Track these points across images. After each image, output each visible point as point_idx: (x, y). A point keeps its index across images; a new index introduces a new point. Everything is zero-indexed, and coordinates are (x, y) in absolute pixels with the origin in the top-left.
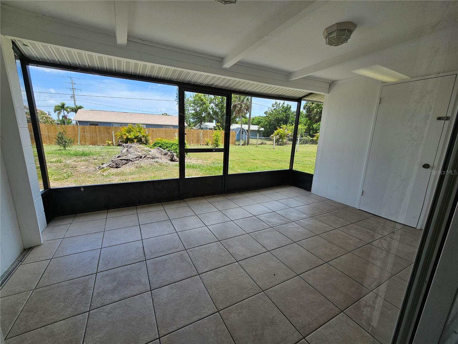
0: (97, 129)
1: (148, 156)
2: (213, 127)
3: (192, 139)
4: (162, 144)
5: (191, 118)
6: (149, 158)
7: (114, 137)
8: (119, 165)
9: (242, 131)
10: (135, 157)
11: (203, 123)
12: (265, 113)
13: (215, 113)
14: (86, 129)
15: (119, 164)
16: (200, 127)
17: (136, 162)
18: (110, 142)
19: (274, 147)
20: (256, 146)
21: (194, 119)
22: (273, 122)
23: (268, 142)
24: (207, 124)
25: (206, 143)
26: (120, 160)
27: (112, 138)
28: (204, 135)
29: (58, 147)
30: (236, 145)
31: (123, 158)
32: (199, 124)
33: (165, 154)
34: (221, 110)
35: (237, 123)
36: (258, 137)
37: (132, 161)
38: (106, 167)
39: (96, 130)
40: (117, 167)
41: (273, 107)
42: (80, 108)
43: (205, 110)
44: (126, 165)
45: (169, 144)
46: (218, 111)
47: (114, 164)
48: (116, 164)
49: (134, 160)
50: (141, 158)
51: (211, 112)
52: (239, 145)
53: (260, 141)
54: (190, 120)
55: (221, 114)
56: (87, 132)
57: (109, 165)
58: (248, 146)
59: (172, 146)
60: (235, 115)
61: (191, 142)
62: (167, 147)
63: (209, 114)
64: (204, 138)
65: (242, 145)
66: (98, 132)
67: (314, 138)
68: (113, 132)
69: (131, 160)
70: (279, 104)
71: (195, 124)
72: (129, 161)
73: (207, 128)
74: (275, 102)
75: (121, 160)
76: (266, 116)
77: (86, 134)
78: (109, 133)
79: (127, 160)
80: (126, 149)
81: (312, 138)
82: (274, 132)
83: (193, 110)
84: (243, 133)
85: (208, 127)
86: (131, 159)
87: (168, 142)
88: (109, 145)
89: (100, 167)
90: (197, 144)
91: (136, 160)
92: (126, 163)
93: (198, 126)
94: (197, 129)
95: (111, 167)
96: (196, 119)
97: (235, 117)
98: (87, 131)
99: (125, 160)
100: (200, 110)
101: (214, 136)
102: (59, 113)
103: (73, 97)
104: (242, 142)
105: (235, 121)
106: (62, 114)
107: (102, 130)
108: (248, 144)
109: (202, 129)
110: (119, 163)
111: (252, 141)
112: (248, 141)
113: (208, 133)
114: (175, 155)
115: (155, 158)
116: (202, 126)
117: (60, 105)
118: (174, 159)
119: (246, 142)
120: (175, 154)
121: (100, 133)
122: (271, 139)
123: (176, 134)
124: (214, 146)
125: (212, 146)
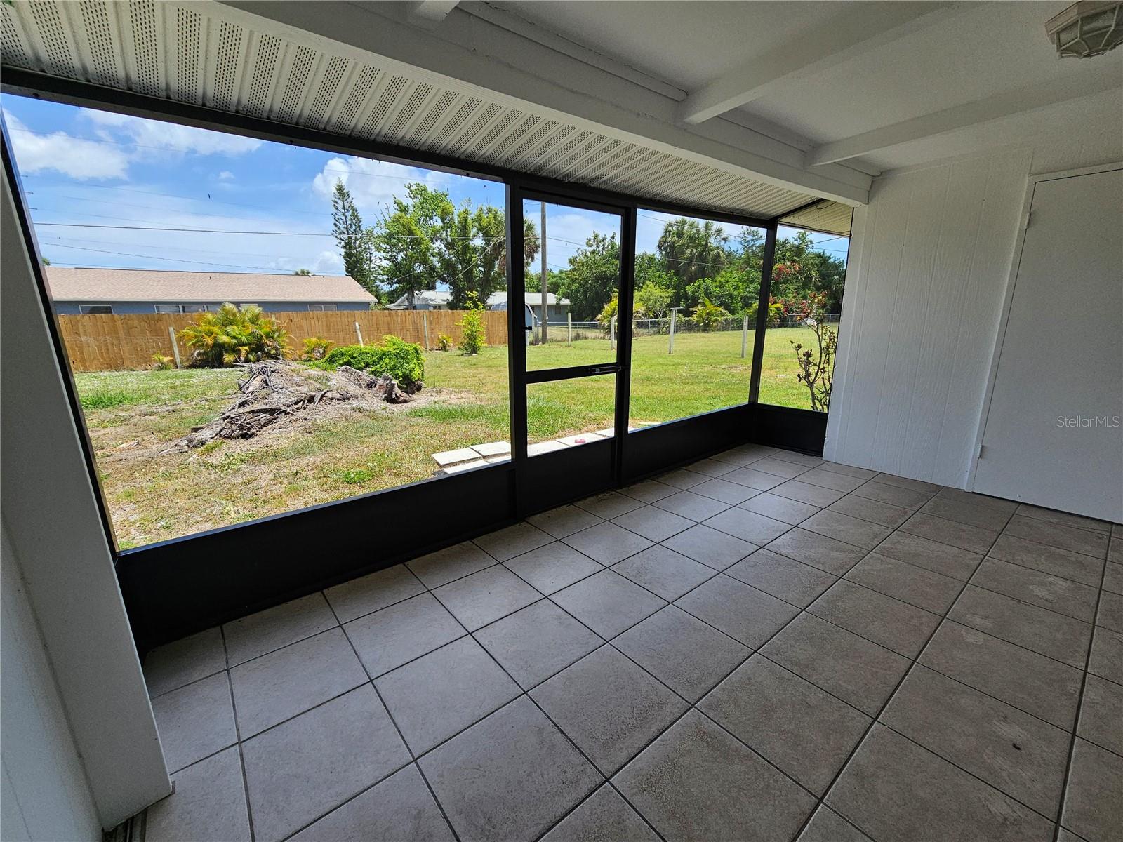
1: (329, 394)
2: (446, 303)
4: (353, 358)
5: (383, 281)
6: (332, 399)
7: (175, 343)
8: (249, 429)
10: (294, 399)
11: (417, 292)
12: (570, 262)
13: (448, 265)
15: (249, 426)
17: (301, 414)
18: (165, 359)
19: (611, 345)
20: (566, 343)
21: (392, 284)
22: (591, 284)
23: (591, 333)
24: (425, 294)
25: (441, 345)
26: (250, 412)
27: (171, 347)
28: (431, 323)
31: (257, 406)
32: (406, 295)
33: (368, 385)
34: (463, 257)
36: (570, 322)
37: (289, 413)
38: (212, 438)
39: (115, 327)
40: (245, 436)
41: (590, 246)
43: (421, 258)
45: (372, 355)
46: (453, 259)
47: (233, 427)
48: (241, 427)
49: (293, 410)
50: (311, 400)
53: (573, 333)
54: (379, 287)
55: (464, 268)
57: (221, 430)
58: (546, 345)
59: (381, 359)
60: (499, 269)
62: (367, 365)
63: (432, 268)
64: (432, 333)
65: (532, 344)
66: (121, 332)
67: (691, 318)
68: (171, 329)
69: (285, 412)
70: (604, 239)
72: (278, 414)
73: (428, 306)
74: (593, 236)
75: (253, 412)
76: (575, 270)
77: (83, 338)
78: (158, 332)
79: (272, 412)
80: (259, 379)
81: (687, 319)
82: (604, 307)
83: (386, 259)
85: (430, 302)
86: (283, 408)
87: (367, 351)
88: (163, 367)
89: (190, 441)
91: (298, 409)
92: (271, 421)
93: (402, 302)
94: (402, 308)
95: (227, 438)
96: (396, 283)
97: (501, 275)
98: (85, 332)
99: (264, 411)
100: (403, 259)
101: (465, 327)
105: (500, 285)
107: (136, 323)
108: (544, 340)
109: (414, 308)
110: (248, 423)
111: (553, 332)
112: (545, 333)
113: (443, 319)
114: (396, 386)
115: (348, 399)
116: (416, 301)
118: (394, 396)
119: (540, 335)
120: (395, 382)
121: (128, 333)
122: (595, 327)
123: (357, 324)
124: (465, 352)
125: (460, 352)
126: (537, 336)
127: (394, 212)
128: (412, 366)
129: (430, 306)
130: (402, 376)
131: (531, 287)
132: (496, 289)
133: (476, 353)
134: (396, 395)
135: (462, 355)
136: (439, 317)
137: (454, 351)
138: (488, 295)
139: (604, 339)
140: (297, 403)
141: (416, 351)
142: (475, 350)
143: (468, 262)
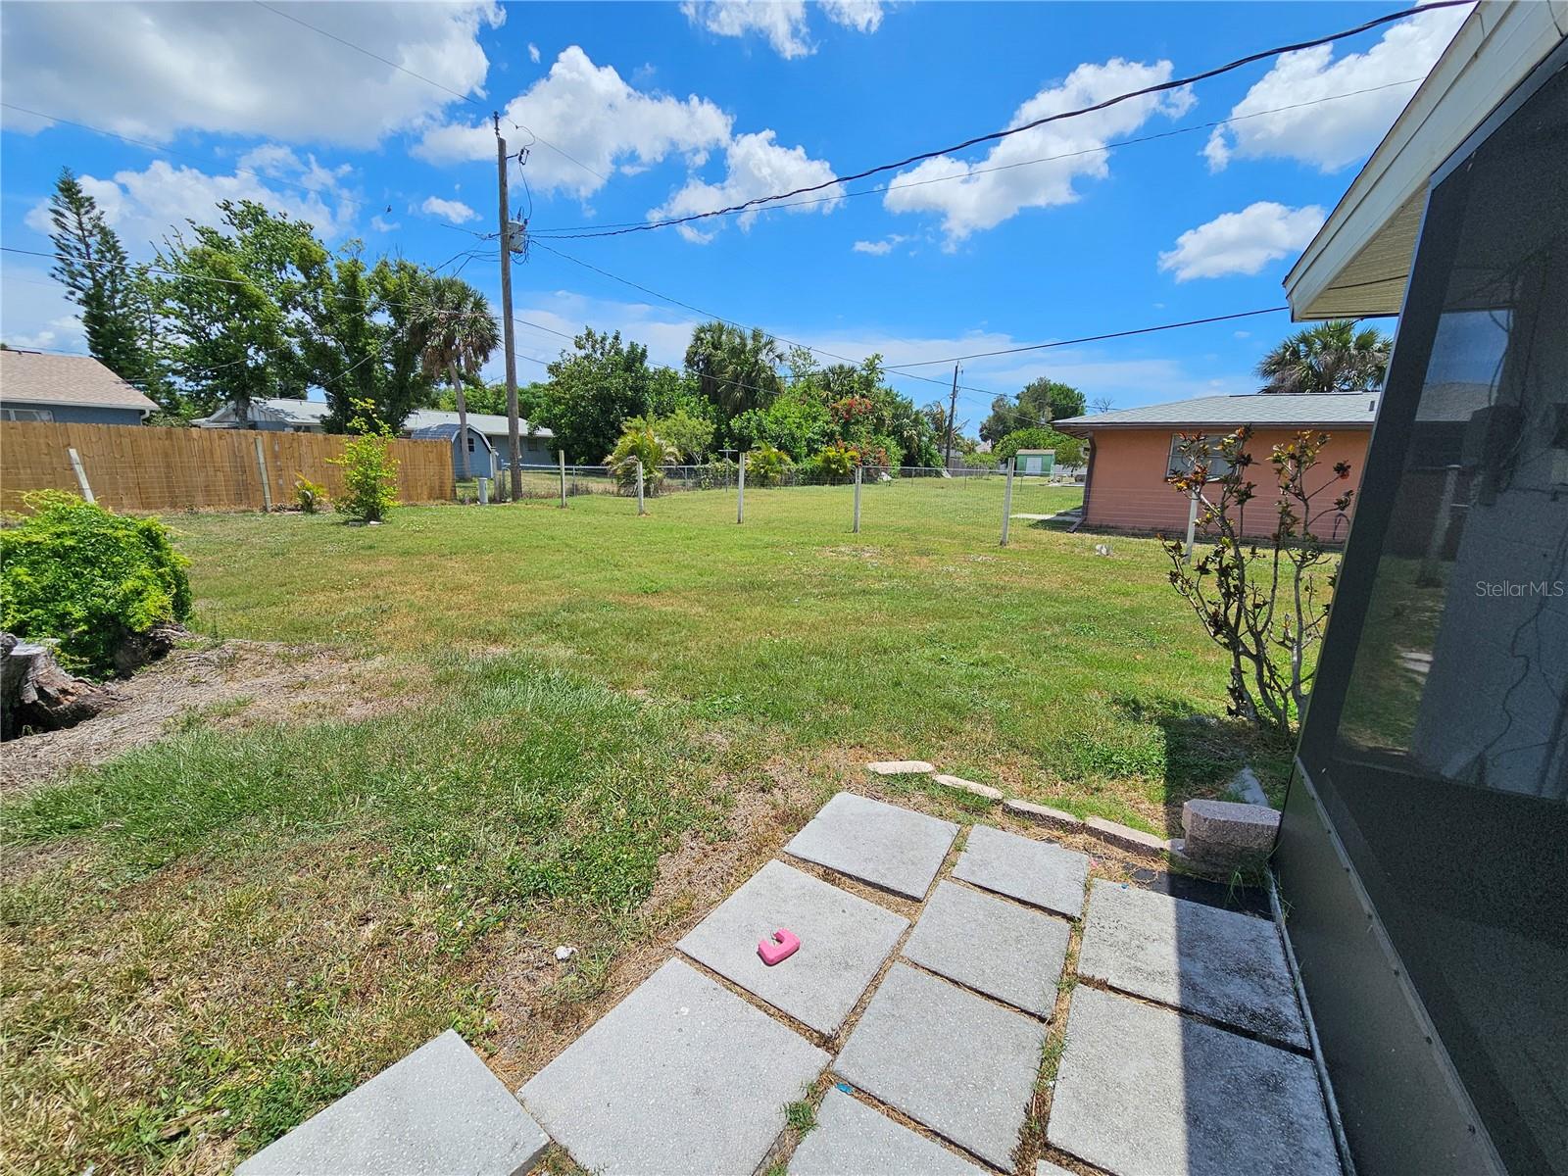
2: (318, 421)
3: (200, 480)
5: (175, 372)
9: (471, 441)
11: (256, 398)
12: (550, 370)
13: (320, 354)
16: (244, 417)
19: (639, 506)
20: (557, 501)
21: (197, 379)
22: (585, 407)
23: (596, 484)
24: (276, 403)
25: (299, 501)
28: (276, 456)
30: (462, 502)
32: (232, 403)
34: (351, 343)
36: (563, 466)
41: (581, 347)
43: (265, 336)
46: (332, 344)
51: (299, 352)
52: (475, 500)
53: (567, 482)
54: (171, 384)
55: (354, 362)
58: (520, 504)
60: (424, 368)
61: (200, 498)
63: (287, 356)
64: (280, 476)
65: (492, 500)
70: (603, 340)
71: (204, 402)
73: (283, 425)
74: (586, 332)
82: (614, 444)
83: (184, 332)
84: (471, 449)
85: (289, 419)
90: (243, 507)
93: (226, 415)
94: (226, 425)
96: (207, 378)
97: (428, 379)
100: (225, 337)
101: (351, 467)
104: (489, 489)
105: (428, 395)
108: (517, 494)
109: (253, 426)
111: (530, 481)
112: (517, 484)
113: (304, 449)
114: (42, 661)
116: (255, 416)
119: (509, 486)
120: (32, 649)
122: (603, 474)
123: (73, 452)
124: (352, 517)
125: (340, 518)
126: (501, 487)
127: (193, 242)
128: (129, 584)
129: (286, 425)
130: (86, 620)
131: (485, 407)
132: (420, 404)
133: (378, 520)
134: (41, 691)
135: (346, 523)
136: (295, 445)
137: (329, 514)
138: (405, 414)
139: (619, 495)
141: (151, 538)
142: (374, 514)
143: (363, 352)
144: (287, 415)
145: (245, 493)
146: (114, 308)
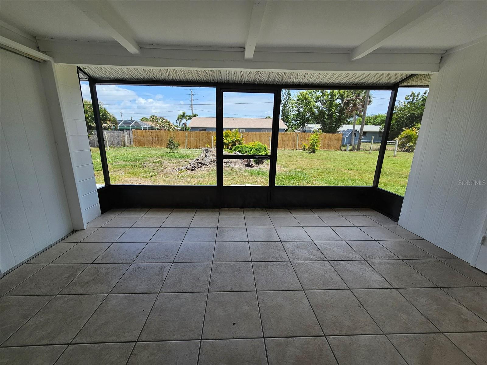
0: (200, 134)
2: (317, 130)
3: (287, 143)
4: (242, 149)
5: (293, 120)
7: (213, 141)
8: (195, 168)
9: (355, 134)
11: (306, 125)
13: (322, 112)
14: (192, 135)
15: (195, 167)
16: (303, 129)
17: (209, 166)
18: (209, 146)
19: (394, 154)
20: (369, 152)
21: (296, 121)
24: (310, 126)
25: (302, 148)
26: (196, 163)
27: (211, 143)
28: (301, 138)
29: (169, 150)
30: (342, 150)
31: (199, 161)
32: (302, 126)
35: (349, 123)
36: (373, 141)
37: (206, 165)
38: (184, 169)
39: (199, 136)
40: (192, 170)
42: (195, 116)
43: (310, 110)
44: (201, 168)
45: (249, 149)
46: (325, 110)
47: (191, 167)
48: (193, 167)
49: (208, 164)
50: (214, 162)
51: (317, 112)
52: (345, 150)
54: (292, 122)
56: (192, 138)
57: (187, 167)
58: (358, 152)
59: (251, 150)
60: (347, 113)
61: (286, 147)
63: (314, 114)
64: (301, 142)
65: (350, 150)
66: (200, 137)
68: (212, 137)
71: (297, 126)
72: (204, 165)
73: (310, 131)
75: (197, 163)
77: (191, 138)
78: (209, 138)
79: (202, 163)
80: (204, 153)
83: (296, 111)
84: (355, 136)
85: (312, 129)
86: (205, 163)
87: (248, 147)
89: (179, 169)
90: (293, 149)
91: (210, 164)
92: (201, 167)
93: (300, 129)
94: (300, 131)
95: (188, 170)
96: (298, 121)
97: (347, 116)
99: (200, 163)
100: (303, 111)
101: (311, 140)
102: (180, 121)
103: (191, 106)
104: (349, 147)
105: (347, 121)
106: (182, 122)
107: (204, 134)
108: (358, 149)
109: (305, 131)
110: (195, 166)
111: (364, 145)
112: (359, 146)
114: (252, 161)
115: (229, 163)
116: (304, 129)
117: (182, 114)
118: (250, 164)
119: (356, 147)
121: (202, 138)
124: (309, 151)
125: (307, 151)
126: (354, 147)
129: (311, 131)
132: (344, 123)
133: (314, 152)
135: (307, 153)
136: (305, 136)
138: (339, 126)
140: (210, 162)
143: (331, 110)
144: (312, 128)
145: (294, 146)
146: (287, 107)
